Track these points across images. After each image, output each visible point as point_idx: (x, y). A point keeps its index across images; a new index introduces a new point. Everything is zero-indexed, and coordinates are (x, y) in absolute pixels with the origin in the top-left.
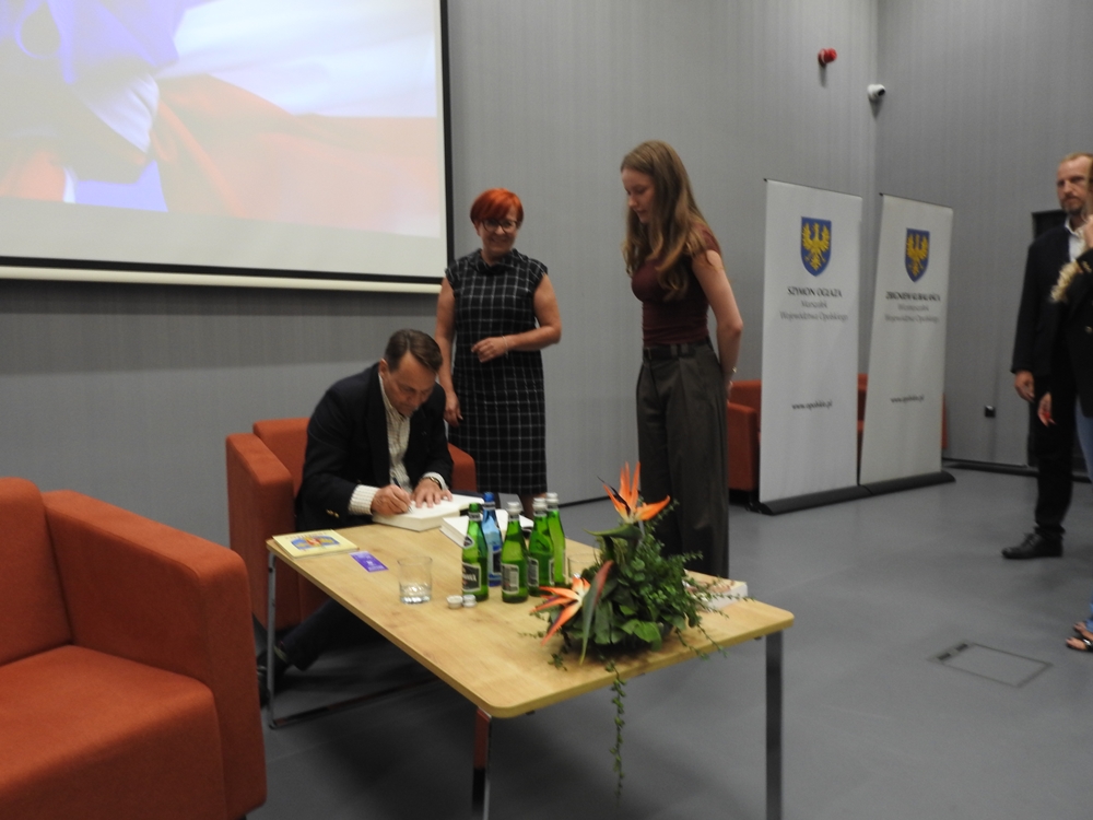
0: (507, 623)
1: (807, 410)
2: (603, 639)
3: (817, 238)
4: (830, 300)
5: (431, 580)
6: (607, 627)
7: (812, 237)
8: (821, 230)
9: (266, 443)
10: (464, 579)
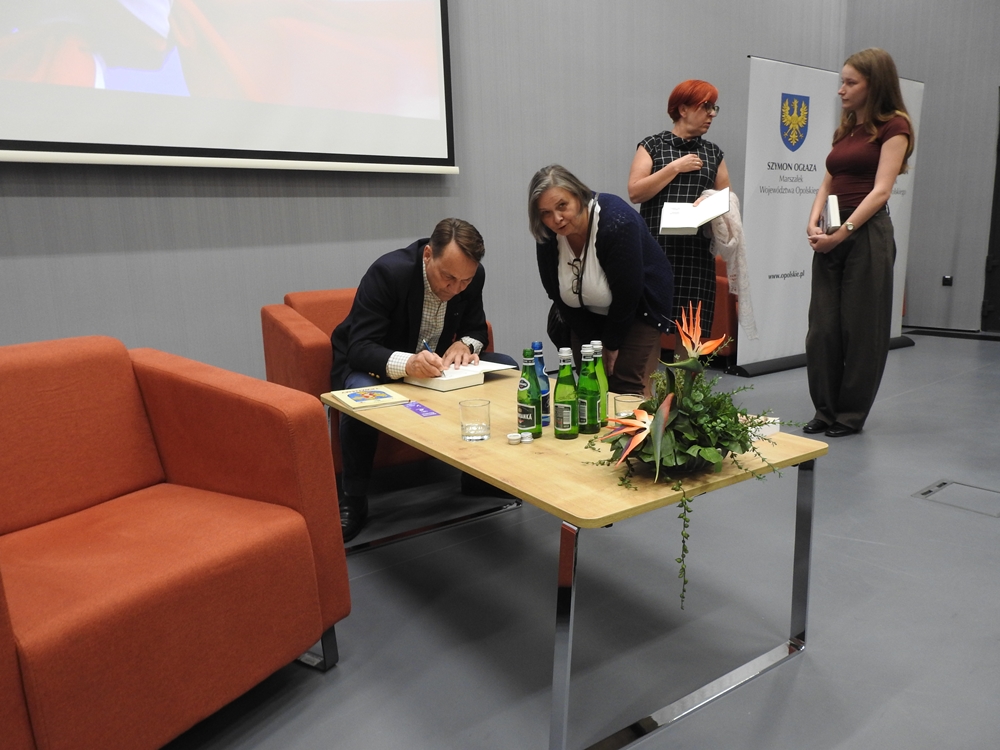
0: (567, 454)
1: (783, 279)
2: (671, 463)
3: (795, 114)
4: (805, 174)
5: (489, 421)
6: (671, 452)
7: (791, 113)
8: (800, 106)
9: (300, 312)
10: (520, 419)
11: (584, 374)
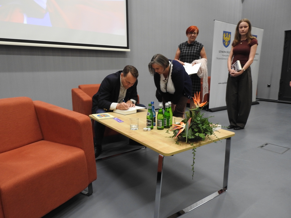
0: (161, 134)
1: (222, 84)
2: (190, 138)
3: (227, 37)
5: (138, 124)
6: (191, 134)
7: (226, 37)
9: (83, 91)
10: (147, 124)
11: (166, 111)
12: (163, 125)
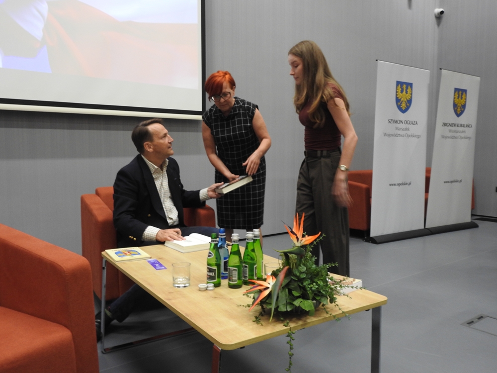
0: (231, 299)
1: (398, 186)
2: (283, 309)
3: (404, 92)
4: (411, 126)
5: (190, 275)
7: (402, 92)
8: (407, 88)
9: (103, 200)
10: (208, 275)
12: (239, 279)
